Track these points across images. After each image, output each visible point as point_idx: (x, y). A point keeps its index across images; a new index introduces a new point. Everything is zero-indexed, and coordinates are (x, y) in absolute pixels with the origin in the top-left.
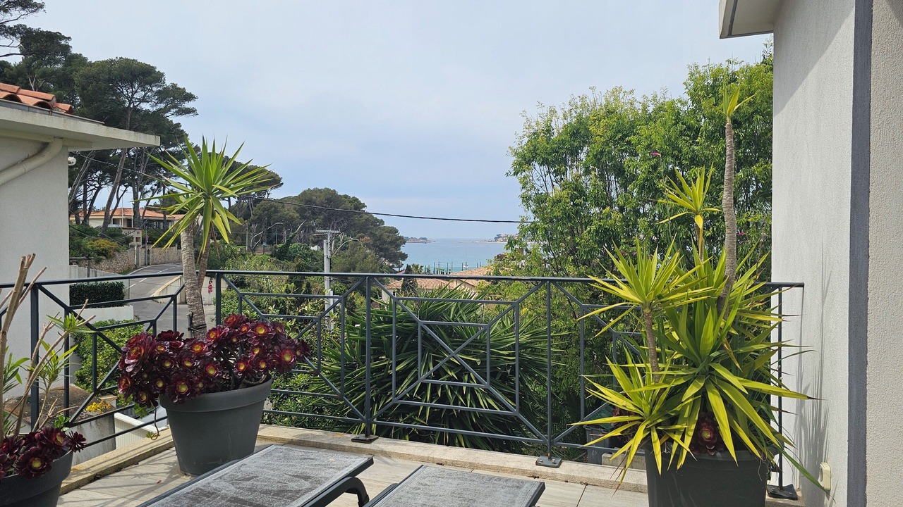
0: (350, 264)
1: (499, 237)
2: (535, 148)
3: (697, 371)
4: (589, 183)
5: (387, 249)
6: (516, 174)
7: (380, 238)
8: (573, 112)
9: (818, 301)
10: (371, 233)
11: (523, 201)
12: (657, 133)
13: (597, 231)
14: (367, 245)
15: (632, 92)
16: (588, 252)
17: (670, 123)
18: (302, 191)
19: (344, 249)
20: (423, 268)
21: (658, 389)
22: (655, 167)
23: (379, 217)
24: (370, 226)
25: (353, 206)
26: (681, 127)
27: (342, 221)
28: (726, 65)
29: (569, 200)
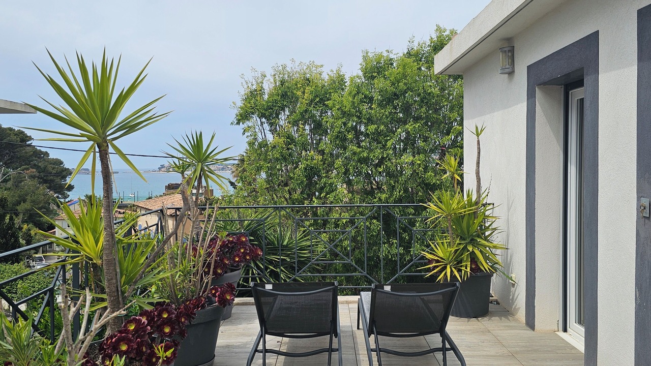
0: (20, 197)
1: (162, 168)
2: (255, 105)
5: (52, 181)
6: (238, 123)
7: (44, 170)
8: (277, 76)
9: (505, 210)
10: (35, 165)
11: (248, 145)
13: (305, 169)
14: (32, 177)
15: (322, 66)
16: (300, 184)
21: (454, 250)
22: (345, 124)
23: (43, 150)
24: (34, 158)
25: (18, 139)
26: (361, 96)
27: (7, 153)
28: (385, 54)
29: (284, 146)
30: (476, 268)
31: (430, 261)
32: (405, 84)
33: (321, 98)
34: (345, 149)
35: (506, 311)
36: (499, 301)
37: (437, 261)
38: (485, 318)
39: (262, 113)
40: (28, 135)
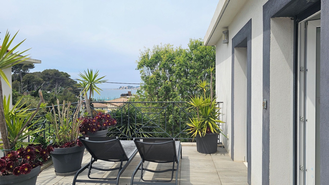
0: (65, 98)
1: (121, 88)
2: (145, 62)
3: (206, 119)
4: (161, 73)
6: (138, 69)
7: (75, 88)
9: (226, 105)
10: (72, 86)
11: (142, 78)
12: (181, 59)
13: (164, 88)
14: (70, 91)
15: (173, 45)
16: (162, 94)
17: (184, 56)
18: (44, 70)
19: (61, 92)
20: (94, 99)
21: (199, 122)
22: (180, 69)
23: (75, 81)
24: (72, 84)
25: (65, 76)
26: (187, 57)
27: (61, 82)
28: (199, 40)
29: (156, 78)
30: (209, 131)
31: (190, 127)
32: (206, 52)
33: (171, 59)
34: (181, 79)
35: (226, 152)
36: (224, 146)
37: (193, 128)
38: (214, 154)
39: (147, 65)
40: (69, 75)
